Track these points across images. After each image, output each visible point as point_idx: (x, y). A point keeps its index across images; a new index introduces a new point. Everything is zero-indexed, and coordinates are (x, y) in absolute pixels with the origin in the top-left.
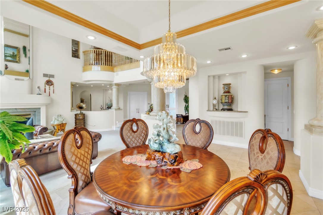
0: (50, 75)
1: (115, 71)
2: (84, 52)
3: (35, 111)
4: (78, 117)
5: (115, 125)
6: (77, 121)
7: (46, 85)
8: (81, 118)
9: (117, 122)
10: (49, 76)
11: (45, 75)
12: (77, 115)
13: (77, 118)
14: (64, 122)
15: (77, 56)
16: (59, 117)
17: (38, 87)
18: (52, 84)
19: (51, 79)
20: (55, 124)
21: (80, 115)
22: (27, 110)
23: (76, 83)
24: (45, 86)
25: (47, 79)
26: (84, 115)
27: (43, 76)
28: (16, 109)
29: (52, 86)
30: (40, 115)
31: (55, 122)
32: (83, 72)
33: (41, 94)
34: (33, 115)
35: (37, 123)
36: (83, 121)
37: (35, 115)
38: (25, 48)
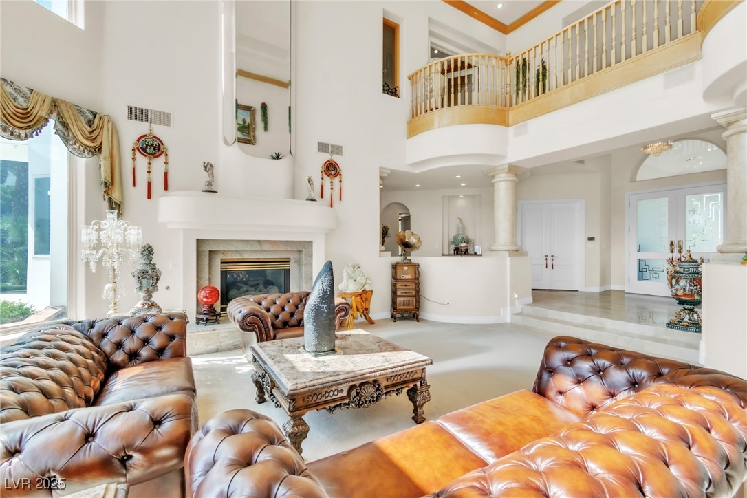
0: (332, 146)
1: (510, 122)
2: (411, 78)
3: (300, 252)
4: (400, 275)
5: (511, 306)
6: (398, 286)
7: (325, 176)
8: (409, 277)
9: (516, 296)
10: (330, 150)
11: (323, 147)
12: (398, 267)
13: (398, 277)
14: (368, 288)
15: (394, 91)
16: (355, 269)
17: (310, 180)
18: (338, 174)
19: (336, 158)
20: (349, 291)
21: (406, 268)
22: (283, 248)
23: (391, 170)
24: (322, 179)
25: (326, 157)
26: (418, 268)
27: (319, 151)
28: (259, 242)
29: (338, 177)
30: (312, 264)
31: (348, 286)
32: (408, 138)
33: (315, 200)
34: (296, 262)
35: (304, 285)
36: (413, 286)
37: (299, 262)
38: (264, 107)
